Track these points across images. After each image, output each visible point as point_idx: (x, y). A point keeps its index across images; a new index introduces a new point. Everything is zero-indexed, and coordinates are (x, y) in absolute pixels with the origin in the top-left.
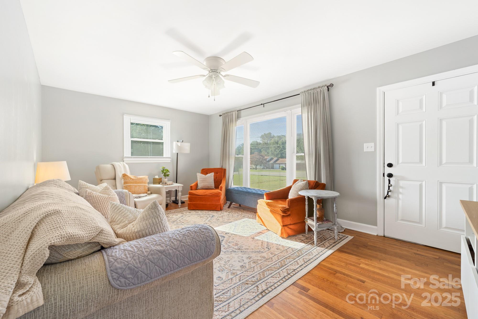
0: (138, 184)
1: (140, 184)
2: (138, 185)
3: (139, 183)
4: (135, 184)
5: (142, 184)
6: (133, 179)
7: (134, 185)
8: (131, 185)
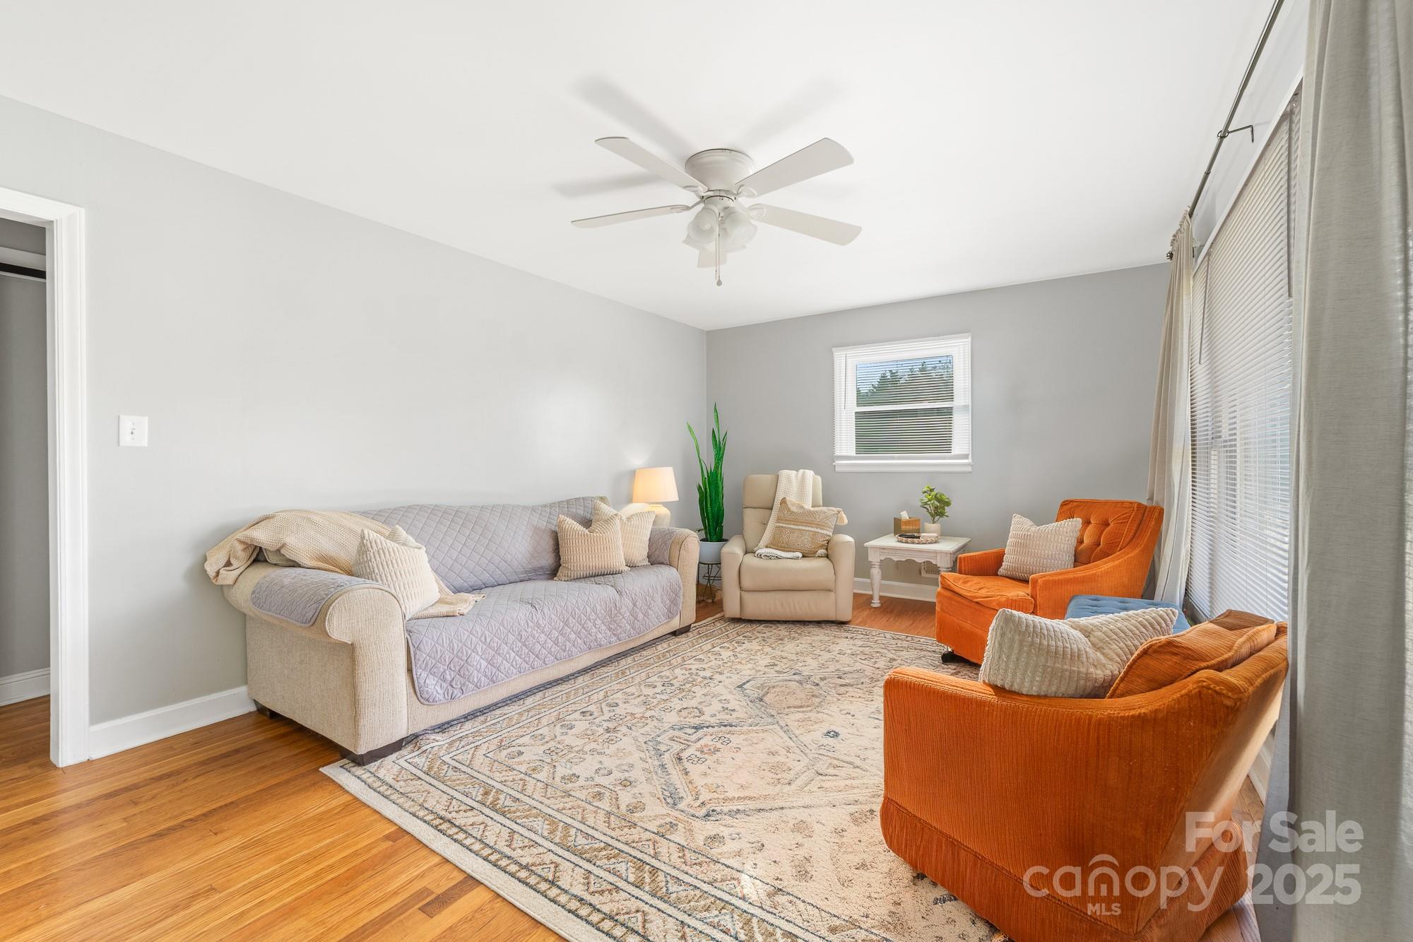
0: (800, 527)
1: (804, 528)
2: (800, 530)
3: (803, 523)
4: (792, 526)
5: (810, 529)
6: (792, 513)
7: (788, 528)
8: (784, 525)
